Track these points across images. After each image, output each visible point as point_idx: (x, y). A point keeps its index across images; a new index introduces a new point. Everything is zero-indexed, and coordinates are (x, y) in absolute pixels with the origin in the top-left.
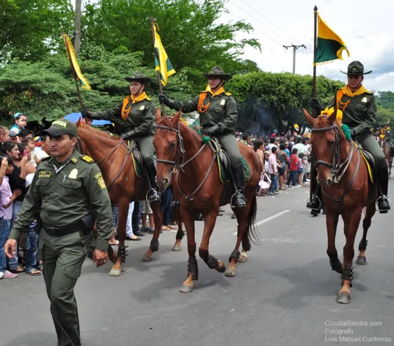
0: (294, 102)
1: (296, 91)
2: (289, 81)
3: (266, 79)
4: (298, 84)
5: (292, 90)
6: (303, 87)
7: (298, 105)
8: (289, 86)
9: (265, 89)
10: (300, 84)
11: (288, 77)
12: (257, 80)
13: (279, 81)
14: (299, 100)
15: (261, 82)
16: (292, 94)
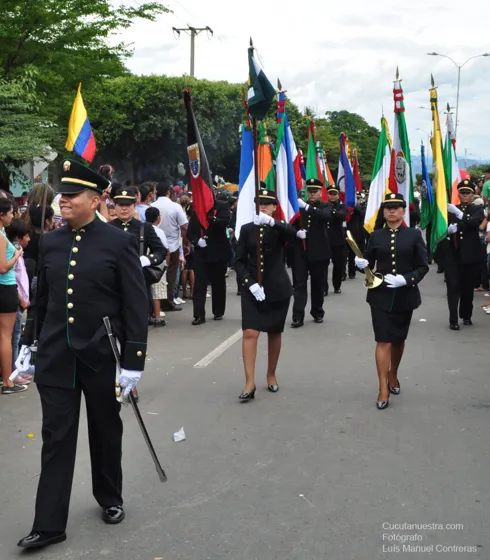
0: (206, 129)
1: (211, 109)
2: (196, 92)
3: (157, 87)
4: (212, 97)
5: (202, 107)
6: (221, 102)
7: (213, 135)
8: (197, 100)
9: (156, 106)
10: (217, 98)
11: (196, 84)
12: (141, 88)
13: (179, 91)
14: (215, 125)
15: (149, 92)
16: (204, 114)
